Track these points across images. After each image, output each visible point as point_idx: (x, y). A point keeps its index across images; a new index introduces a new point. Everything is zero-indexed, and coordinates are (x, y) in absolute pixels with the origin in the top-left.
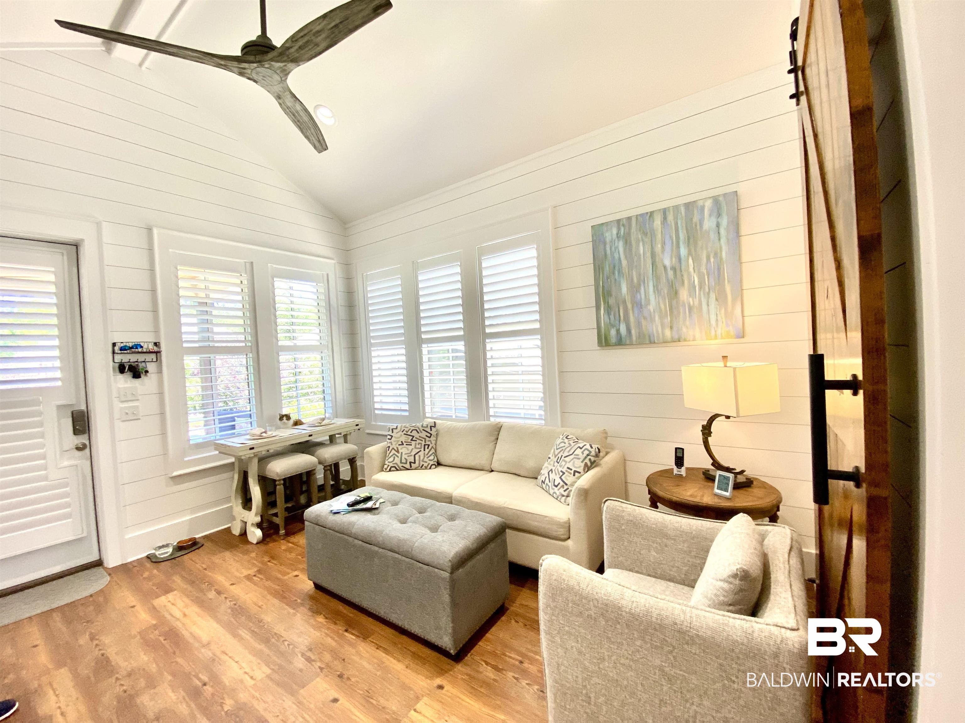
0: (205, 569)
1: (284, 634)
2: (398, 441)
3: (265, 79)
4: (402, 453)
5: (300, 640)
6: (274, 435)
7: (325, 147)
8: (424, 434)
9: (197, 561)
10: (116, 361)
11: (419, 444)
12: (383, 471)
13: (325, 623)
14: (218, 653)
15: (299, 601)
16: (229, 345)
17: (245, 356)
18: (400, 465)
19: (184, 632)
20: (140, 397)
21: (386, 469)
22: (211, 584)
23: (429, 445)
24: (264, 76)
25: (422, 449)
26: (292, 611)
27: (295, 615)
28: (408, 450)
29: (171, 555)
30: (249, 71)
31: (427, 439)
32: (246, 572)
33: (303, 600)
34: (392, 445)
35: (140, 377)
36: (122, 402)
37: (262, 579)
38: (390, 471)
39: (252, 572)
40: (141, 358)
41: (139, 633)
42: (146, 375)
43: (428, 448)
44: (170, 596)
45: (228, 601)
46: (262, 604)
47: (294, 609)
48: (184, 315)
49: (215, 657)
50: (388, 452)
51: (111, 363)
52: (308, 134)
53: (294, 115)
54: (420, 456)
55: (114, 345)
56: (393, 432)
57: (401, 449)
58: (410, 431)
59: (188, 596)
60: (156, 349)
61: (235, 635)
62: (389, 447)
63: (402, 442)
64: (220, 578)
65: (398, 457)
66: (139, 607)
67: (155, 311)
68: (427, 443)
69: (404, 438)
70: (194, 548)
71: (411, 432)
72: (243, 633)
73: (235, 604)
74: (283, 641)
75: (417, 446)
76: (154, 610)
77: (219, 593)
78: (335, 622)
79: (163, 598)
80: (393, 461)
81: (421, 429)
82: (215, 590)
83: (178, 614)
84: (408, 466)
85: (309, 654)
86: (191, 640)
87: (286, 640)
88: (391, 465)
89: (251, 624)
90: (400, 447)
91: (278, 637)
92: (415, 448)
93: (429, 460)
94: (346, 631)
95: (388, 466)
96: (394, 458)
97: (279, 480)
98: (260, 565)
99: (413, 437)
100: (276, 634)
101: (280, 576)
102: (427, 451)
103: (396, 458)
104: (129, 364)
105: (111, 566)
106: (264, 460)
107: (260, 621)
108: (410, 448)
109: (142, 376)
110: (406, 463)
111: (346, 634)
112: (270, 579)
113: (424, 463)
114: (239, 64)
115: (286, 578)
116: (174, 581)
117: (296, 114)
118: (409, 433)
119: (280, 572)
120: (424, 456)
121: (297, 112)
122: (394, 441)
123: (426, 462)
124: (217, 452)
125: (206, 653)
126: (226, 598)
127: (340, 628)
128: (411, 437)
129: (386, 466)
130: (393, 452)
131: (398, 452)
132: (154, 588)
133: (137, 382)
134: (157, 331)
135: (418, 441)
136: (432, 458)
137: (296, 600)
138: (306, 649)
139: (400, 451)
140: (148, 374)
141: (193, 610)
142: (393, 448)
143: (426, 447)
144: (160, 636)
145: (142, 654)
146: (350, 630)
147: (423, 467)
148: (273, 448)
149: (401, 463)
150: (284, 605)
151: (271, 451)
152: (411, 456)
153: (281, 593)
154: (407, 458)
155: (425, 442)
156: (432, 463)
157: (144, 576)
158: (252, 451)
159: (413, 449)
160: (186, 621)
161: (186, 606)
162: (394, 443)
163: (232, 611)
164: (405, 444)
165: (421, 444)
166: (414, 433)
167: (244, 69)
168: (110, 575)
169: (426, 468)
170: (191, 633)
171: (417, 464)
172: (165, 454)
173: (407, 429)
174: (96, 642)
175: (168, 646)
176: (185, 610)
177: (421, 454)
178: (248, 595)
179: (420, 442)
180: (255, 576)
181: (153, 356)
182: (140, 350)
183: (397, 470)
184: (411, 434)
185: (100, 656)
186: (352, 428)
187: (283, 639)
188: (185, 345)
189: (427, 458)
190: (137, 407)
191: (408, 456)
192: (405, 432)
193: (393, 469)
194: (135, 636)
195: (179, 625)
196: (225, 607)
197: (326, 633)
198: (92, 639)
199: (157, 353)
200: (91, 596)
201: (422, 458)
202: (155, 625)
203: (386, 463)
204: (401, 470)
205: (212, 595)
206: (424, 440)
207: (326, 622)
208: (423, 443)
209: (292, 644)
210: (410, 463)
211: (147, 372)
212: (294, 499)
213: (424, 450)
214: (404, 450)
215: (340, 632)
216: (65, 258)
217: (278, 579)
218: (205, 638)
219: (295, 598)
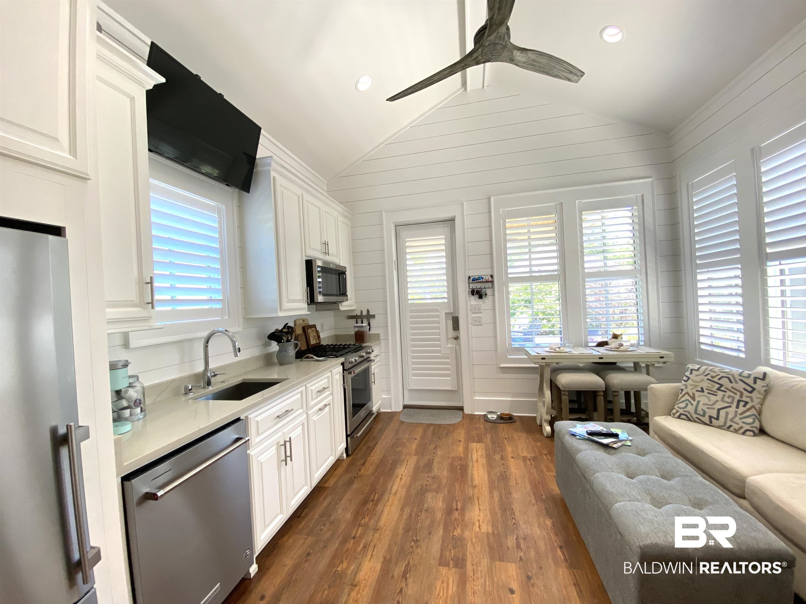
0: (506, 438)
1: (517, 513)
2: (697, 386)
3: (493, 54)
4: (699, 402)
5: (524, 526)
6: (567, 351)
7: (580, 74)
8: (741, 386)
9: (505, 431)
10: (471, 288)
11: (729, 397)
12: (671, 415)
13: (549, 528)
14: (475, 497)
15: (544, 497)
16: (523, 275)
17: (558, 283)
18: (695, 416)
19: (470, 471)
20: (482, 311)
21: (674, 414)
22: (503, 450)
23: (746, 403)
24: (491, 53)
25: (734, 405)
26: (534, 501)
27: (533, 505)
28: (710, 400)
29: (495, 420)
30: (480, 57)
31: (745, 393)
32: (525, 454)
33: (546, 498)
34: (686, 388)
35: (482, 298)
36: (473, 313)
37: (531, 464)
38: (679, 417)
39: (529, 456)
40: (483, 285)
41: (453, 457)
42: (485, 297)
43: (744, 406)
44: (479, 445)
45: (503, 467)
46: (520, 482)
47: (536, 501)
48: (509, 254)
49: (472, 498)
50: (681, 396)
51: (467, 289)
52: (555, 73)
53: (533, 65)
54: (727, 414)
55: (469, 278)
56: (691, 373)
57: (699, 396)
58: (719, 377)
59: (486, 450)
60: (490, 279)
61: (491, 492)
62: (682, 390)
63: (702, 388)
64: (509, 449)
65: (692, 405)
66: (462, 443)
67: (491, 254)
68: (744, 399)
69: (705, 384)
70: (509, 421)
71: (719, 379)
72: (496, 494)
73: (505, 472)
74: (513, 518)
75: (726, 399)
76: (466, 449)
77: (502, 458)
78: (557, 533)
79: (475, 444)
80: (684, 408)
81: (738, 378)
82: (502, 456)
83: (475, 457)
84: (706, 419)
85: (522, 542)
86: (469, 478)
87: (515, 519)
88: (681, 411)
89: (504, 492)
90: (697, 394)
91: (512, 513)
92: (722, 400)
93: (744, 423)
94: (561, 547)
95: (677, 411)
96: (687, 405)
97: (564, 391)
98: (537, 454)
99: (722, 386)
100: (513, 509)
101: (545, 470)
102: (741, 409)
103: (689, 405)
104: (477, 289)
105: (466, 413)
106: (557, 370)
107: (510, 493)
108: (713, 398)
109: (484, 297)
110: (704, 415)
111: (558, 550)
112: (536, 468)
113: (732, 424)
114: (471, 58)
115: (548, 474)
116: (486, 437)
117: (535, 63)
118: (716, 379)
119: (547, 466)
120: (736, 416)
121: (534, 61)
122: (691, 385)
123: (738, 424)
124: (526, 357)
125: (470, 492)
126: (503, 464)
127: (558, 541)
128: (718, 386)
129: (674, 411)
130: (687, 397)
131: (694, 399)
132: (476, 436)
133: (481, 301)
134: (492, 268)
135: (729, 393)
136: (750, 420)
137: (542, 495)
138: (522, 536)
139: (697, 399)
140: (487, 296)
141: (483, 461)
142: (687, 393)
143: (742, 404)
144: (459, 465)
145: (446, 470)
146: (564, 549)
147: (732, 429)
148: (565, 363)
149: (696, 412)
150: (532, 492)
151: (561, 364)
152: (714, 409)
153: (537, 483)
154: (706, 410)
155: (741, 396)
156: (748, 427)
157: (476, 426)
158: (543, 361)
159: (717, 401)
160: (475, 465)
161: (482, 456)
162: (690, 388)
163: (500, 475)
164: (706, 391)
165: (733, 398)
166: (724, 382)
167: (476, 58)
168: (463, 417)
169: (736, 431)
170: (472, 474)
171: (721, 421)
172: (496, 351)
173: (714, 374)
174: (435, 451)
175: (458, 473)
176: (479, 457)
177: (732, 410)
178: (516, 471)
179: (732, 394)
180: (529, 459)
181: (490, 285)
182: (481, 280)
183: (690, 420)
184: (719, 382)
185: (431, 459)
186: (654, 360)
187: (513, 516)
188: (510, 276)
189: (741, 419)
190: (480, 317)
191: (708, 408)
192: (709, 377)
193: (682, 417)
194: (450, 458)
195: (470, 464)
196: (497, 470)
197: (544, 536)
198: (435, 448)
199: (492, 282)
200: (449, 425)
201: (730, 416)
202: (461, 458)
203: (676, 407)
204: (695, 422)
205: (497, 457)
206: (739, 394)
207: (551, 527)
208: (737, 397)
209: (516, 525)
210: (711, 417)
211: (486, 294)
212: (587, 413)
213: (737, 407)
214: (703, 399)
215: (556, 544)
216: (449, 228)
217: (542, 471)
218: (476, 482)
219: (542, 493)
